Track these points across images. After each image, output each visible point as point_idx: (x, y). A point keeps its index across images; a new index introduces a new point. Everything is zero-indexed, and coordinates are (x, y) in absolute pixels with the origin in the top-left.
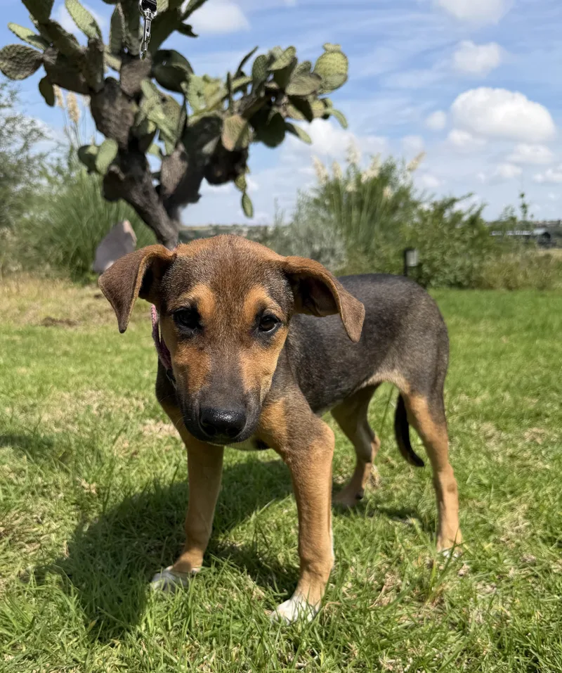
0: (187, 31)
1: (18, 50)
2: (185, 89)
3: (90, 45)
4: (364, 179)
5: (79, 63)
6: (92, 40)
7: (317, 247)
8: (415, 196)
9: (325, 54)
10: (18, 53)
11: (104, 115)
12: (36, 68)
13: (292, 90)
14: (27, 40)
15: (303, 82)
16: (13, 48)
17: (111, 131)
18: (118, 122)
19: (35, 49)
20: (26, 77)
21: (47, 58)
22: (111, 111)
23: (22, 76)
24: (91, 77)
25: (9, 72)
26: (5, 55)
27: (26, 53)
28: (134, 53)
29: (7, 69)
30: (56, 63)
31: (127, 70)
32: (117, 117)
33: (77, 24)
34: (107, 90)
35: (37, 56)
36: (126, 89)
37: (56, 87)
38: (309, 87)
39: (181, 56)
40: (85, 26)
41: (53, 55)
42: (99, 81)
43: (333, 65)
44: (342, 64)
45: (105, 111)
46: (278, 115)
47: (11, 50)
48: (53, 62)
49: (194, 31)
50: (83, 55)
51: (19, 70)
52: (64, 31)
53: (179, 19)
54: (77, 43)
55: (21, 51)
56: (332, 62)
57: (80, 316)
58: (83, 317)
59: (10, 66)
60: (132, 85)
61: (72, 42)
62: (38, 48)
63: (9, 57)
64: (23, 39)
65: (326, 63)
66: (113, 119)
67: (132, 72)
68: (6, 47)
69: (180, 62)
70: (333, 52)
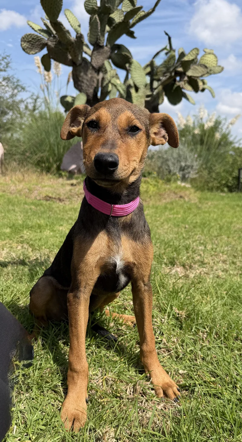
0: (131, 35)
1: (33, 37)
2: (128, 68)
3: (77, 37)
4: (206, 127)
5: (70, 47)
6: (79, 35)
7: (183, 164)
8: (231, 139)
9: (205, 54)
10: (33, 39)
11: (80, 79)
12: (42, 49)
13: (190, 73)
14: (38, 32)
15: (197, 69)
16: (31, 35)
17: (83, 88)
18: (88, 83)
19: (43, 37)
20: (36, 53)
21: (50, 43)
22: (85, 77)
23: (34, 52)
24: (75, 56)
25: (26, 49)
26: (25, 39)
27: (38, 39)
28: (101, 45)
29: (25, 48)
30: (55, 46)
31: (96, 54)
32: (87, 80)
33: (71, 25)
34: (83, 64)
35: (43, 42)
36: (94, 65)
37: (52, 61)
38: (200, 72)
39: (127, 49)
40: (75, 26)
41: (53, 42)
42: (80, 59)
43: (210, 61)
44: (214, 61)
45: (81, 77)
46: (179, 87)
47: (29, 37)
48: (53, 46)
49: (135, 35)
50: (73, 43)
51: (32, 49)
52: (64, 28)
53: (128, 27)
54: (70, 36)
55: (35, 38)
56: (209, 59)
57: (66, 196)
58: (68, 196)
59: (27, 46)
60: (98, 63)
61: (68, 35)
62: (45, 37)
63: (27, 40)
64: (36, 31)
65: (206, 60)
66: (85, 81)
67: (99, 55)
68: (27, 35)
69: (126, 52)
70: (210, 54)
